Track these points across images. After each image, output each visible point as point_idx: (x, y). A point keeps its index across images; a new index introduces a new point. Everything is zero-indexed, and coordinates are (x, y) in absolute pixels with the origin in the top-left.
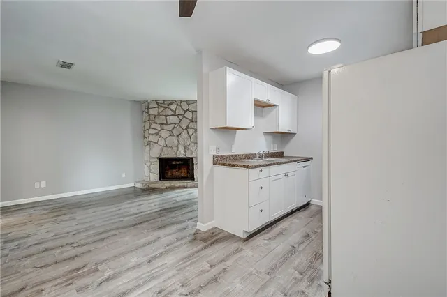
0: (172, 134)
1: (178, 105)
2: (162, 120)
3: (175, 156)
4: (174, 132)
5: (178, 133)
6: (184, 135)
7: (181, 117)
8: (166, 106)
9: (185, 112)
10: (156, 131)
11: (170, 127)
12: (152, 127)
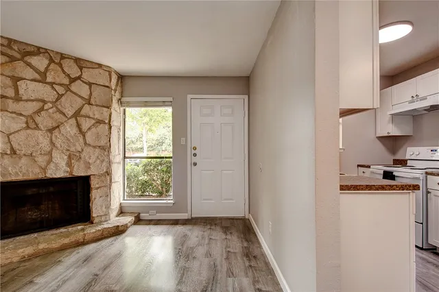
3: (40, 176)
4: (38, 119)
5: (50, 124)
6: (69, 129)
7: (61, 90)
8: (18, 56)
9: (73, 80)
11: (30, 108)
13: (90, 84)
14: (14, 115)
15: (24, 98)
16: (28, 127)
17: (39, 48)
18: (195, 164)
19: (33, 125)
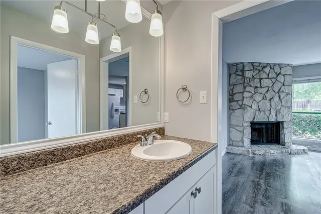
0: (264, 98)
1: (271, 68)
2: (256, 83)
10: (250, 94)
12: (246, 90)
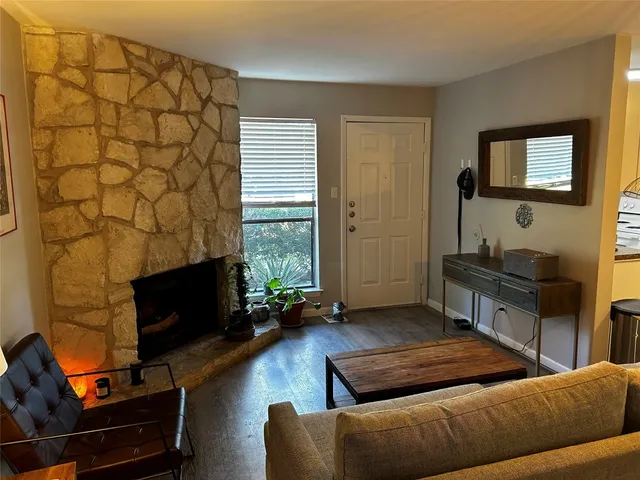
13: (219, 106)
14: (156, 172)
15: (165, 142)
16: (169, 190)
17: (173, 56)
18: (352, 230)
19: (174, 186)
